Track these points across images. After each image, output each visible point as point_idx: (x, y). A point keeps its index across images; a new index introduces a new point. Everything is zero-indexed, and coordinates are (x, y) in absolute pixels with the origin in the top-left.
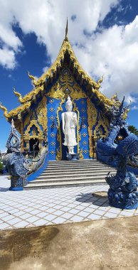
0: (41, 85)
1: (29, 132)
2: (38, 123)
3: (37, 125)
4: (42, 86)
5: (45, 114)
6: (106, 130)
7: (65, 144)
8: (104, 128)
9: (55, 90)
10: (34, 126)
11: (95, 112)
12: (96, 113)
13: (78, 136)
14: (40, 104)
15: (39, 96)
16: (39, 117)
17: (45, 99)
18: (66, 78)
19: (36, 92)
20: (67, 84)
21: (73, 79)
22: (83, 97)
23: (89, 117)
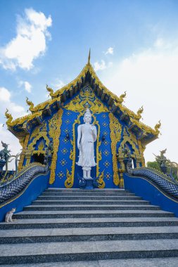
0: (58, 96)
1: (34, 146)
2: (48, 135)
3: (46, 138)
4: (59, 98)
5: (59, 126)
6: (134, 147)
7: (79, 163)
8: (130, 146)
9: (75, 103)
10: (42, 138)
11: (119, 126)
12: (120, 128)
13: (98, 154)
14: (55, 116)
15: (54, 107)
16: (51, 129)
17: (61, 111)
18: (87, 94)
19: (51, 103)
20: (87, 99)
21: (93, 95)
22: (104, 111)
23: (112, 132)
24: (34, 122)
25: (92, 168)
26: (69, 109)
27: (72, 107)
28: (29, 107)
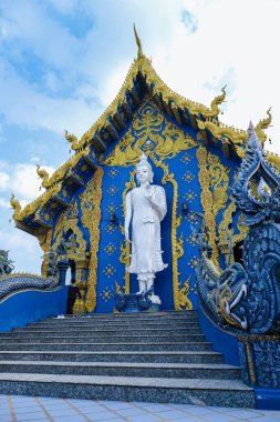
0: (85, 146)
2: (79, 224)
3: (76, 230)
4: (87, 148)
5: (97, 203)
9: (123, 149)
10: (70, 231)
11: (221, 174)
12: (224, 176)
13: (174, 243)
14: (90, 185)
15: (84, 168)
16: (84, 210)
17: (100, 172)
18: (147, 120)
19: (74, 163)
20: (148, 131)
21: (160, 118)
22: (186, 147)
23: (205, 189)
24: (53, 206)
25: (157, 274)
26: (114, 163)
27: (118, 158)
28: (41, 180)
